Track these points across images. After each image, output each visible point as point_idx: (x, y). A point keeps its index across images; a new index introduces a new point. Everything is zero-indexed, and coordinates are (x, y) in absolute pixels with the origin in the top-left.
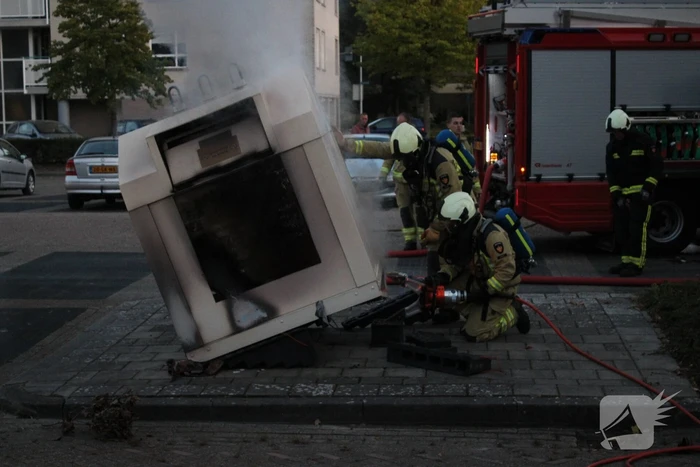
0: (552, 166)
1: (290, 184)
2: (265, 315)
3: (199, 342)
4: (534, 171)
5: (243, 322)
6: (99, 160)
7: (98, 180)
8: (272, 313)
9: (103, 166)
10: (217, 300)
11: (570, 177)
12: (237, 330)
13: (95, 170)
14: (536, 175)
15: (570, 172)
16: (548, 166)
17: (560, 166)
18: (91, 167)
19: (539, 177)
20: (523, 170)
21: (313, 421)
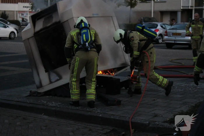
1: (65, 33)
2: (58, 78)
3: (41, 86)
5: (53, 80)
6: (175, 31)
7: (174, 38)
8: (60, 78)
9: (176, 33)
10: (46, 72)
12: (51, 82)
13: (174, 34)
18: (172, 33)
21: (42, 114)
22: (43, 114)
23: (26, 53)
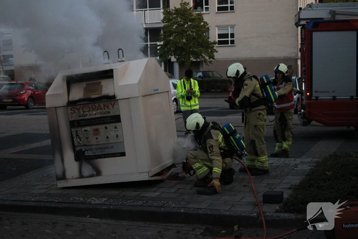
0: (324, 92)
2: (95, 173)
4: (314, 95)
5: (85, 174)
11: (334, 98)
12: (81, 176)
14: (315, 97)
15: (334, 95)
16: (322, 92)
17: (328, 92)
19: (317, 98)
20: (308, 94)
21: (87, 216)
22: (89, 216)
23: (49, 132)
